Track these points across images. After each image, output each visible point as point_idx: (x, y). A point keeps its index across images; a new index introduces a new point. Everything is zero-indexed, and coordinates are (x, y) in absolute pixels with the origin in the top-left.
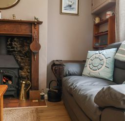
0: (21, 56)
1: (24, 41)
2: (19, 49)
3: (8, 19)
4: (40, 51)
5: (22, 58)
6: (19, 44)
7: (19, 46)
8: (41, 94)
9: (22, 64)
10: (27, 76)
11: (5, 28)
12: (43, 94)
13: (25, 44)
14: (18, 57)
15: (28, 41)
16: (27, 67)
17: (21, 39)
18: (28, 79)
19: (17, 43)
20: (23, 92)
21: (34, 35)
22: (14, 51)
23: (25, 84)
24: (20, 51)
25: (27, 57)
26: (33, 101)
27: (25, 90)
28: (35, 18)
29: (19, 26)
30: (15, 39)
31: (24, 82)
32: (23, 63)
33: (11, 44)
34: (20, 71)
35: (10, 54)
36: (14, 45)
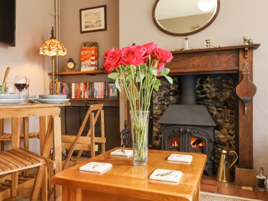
0: (217, 107)
1: (223, 81)
2: (214, 95)
3: (197, 48)
4: (254, 98)
5: (220, 109)
6: (214, 87)
7: (213, 90)
8: (258, 177)
9: (219, 121)
10: (228, 141)
11: (194, 63)
12: (263, 177)
13: (224, 85)
14: (213, 108)
15: (230, 81)
16: (227, 125)
17: (218, 78)
18: (230, 146)
19: (211, 85)
20: (222, 168)
21: (243, 70)
22: (207, 98)
23: (227, 154)
24: (216, 99)
25: (228, 108)
26: (244, 188)
27: (226, 165)
28: (245, 40)
29: (216, 56)
30: (208, 79)
31: (224, 152)
32: (221, 117)
33: (201, 88)
34: (217, 132)
35: (199, 104)
36: (205, 89)
